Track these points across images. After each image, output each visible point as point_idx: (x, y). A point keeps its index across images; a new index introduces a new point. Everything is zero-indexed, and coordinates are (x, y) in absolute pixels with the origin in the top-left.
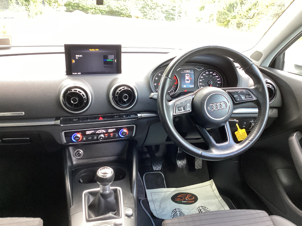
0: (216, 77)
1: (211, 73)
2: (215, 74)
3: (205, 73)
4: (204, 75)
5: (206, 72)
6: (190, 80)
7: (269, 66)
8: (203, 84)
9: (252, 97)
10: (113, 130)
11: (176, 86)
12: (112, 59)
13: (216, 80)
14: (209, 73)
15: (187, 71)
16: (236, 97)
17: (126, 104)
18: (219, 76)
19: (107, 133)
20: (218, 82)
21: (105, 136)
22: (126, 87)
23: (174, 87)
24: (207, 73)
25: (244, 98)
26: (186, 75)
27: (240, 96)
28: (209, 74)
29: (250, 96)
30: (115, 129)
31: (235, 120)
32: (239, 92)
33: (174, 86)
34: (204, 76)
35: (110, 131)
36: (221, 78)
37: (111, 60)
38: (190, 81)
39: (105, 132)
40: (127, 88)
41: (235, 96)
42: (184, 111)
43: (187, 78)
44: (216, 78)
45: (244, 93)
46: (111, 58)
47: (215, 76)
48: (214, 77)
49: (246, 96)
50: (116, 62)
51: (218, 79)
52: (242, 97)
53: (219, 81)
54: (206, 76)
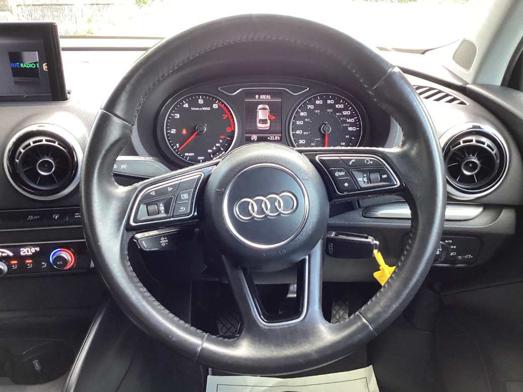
0: (345, 113)
1: (329, 102)
2: (341, 106)
3: (312, 102)
4: (311, 107)
5: (316, 98)
6: (269, 121)
7: (502, 84)
8: (305, 133)
9: (389, 179)
10: (33, 250)
11: (228, 137)
12: (36, 63)
13: (345, 122)
14: (325, 101)
15: (261, 97)
16: (340, 176)
17: (55, 182)
18: (351, 112)
19: (17, 256)
20: (350, 129)
21: (9, 266)
22: (44, 138)
23: (223, 140)
24: (318, 102)
25: (365, 180)
26: (260, 106)
27: (353, 176)
28: (325, 106)
29: (385, 176)
30: (38, 249)
31: (370, 240)
32: (350, 163)
33: (223, 137)
34: (309, 111)
35: (24, 252)
36: (357, 116)
37: (31, 66)
38: (268, 124)
39: (11, 254)
40: (47, 141)
41: (337, 174)
42: (164, 215)
43: (261, 115)
44: (343, 116)
45: (366, 165)
46: (30, 59)
47: (340, 110)
48: (338, 114)
49: (373, 176)
50: (47, 69)
51: (350, 120)
52: (360, 179)
53: (352, 125)
54: (317, 111)
